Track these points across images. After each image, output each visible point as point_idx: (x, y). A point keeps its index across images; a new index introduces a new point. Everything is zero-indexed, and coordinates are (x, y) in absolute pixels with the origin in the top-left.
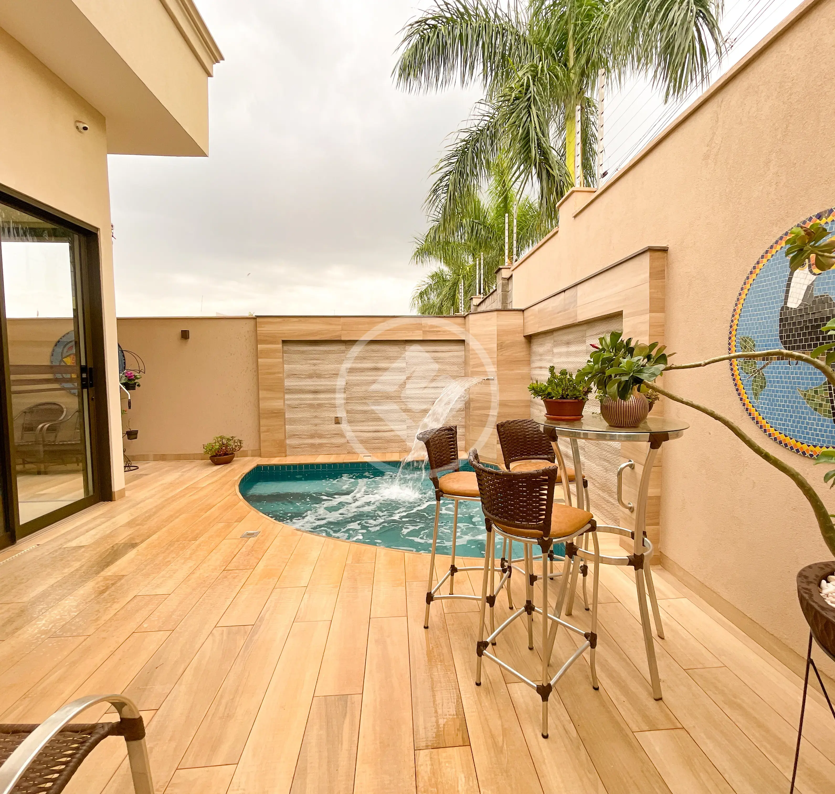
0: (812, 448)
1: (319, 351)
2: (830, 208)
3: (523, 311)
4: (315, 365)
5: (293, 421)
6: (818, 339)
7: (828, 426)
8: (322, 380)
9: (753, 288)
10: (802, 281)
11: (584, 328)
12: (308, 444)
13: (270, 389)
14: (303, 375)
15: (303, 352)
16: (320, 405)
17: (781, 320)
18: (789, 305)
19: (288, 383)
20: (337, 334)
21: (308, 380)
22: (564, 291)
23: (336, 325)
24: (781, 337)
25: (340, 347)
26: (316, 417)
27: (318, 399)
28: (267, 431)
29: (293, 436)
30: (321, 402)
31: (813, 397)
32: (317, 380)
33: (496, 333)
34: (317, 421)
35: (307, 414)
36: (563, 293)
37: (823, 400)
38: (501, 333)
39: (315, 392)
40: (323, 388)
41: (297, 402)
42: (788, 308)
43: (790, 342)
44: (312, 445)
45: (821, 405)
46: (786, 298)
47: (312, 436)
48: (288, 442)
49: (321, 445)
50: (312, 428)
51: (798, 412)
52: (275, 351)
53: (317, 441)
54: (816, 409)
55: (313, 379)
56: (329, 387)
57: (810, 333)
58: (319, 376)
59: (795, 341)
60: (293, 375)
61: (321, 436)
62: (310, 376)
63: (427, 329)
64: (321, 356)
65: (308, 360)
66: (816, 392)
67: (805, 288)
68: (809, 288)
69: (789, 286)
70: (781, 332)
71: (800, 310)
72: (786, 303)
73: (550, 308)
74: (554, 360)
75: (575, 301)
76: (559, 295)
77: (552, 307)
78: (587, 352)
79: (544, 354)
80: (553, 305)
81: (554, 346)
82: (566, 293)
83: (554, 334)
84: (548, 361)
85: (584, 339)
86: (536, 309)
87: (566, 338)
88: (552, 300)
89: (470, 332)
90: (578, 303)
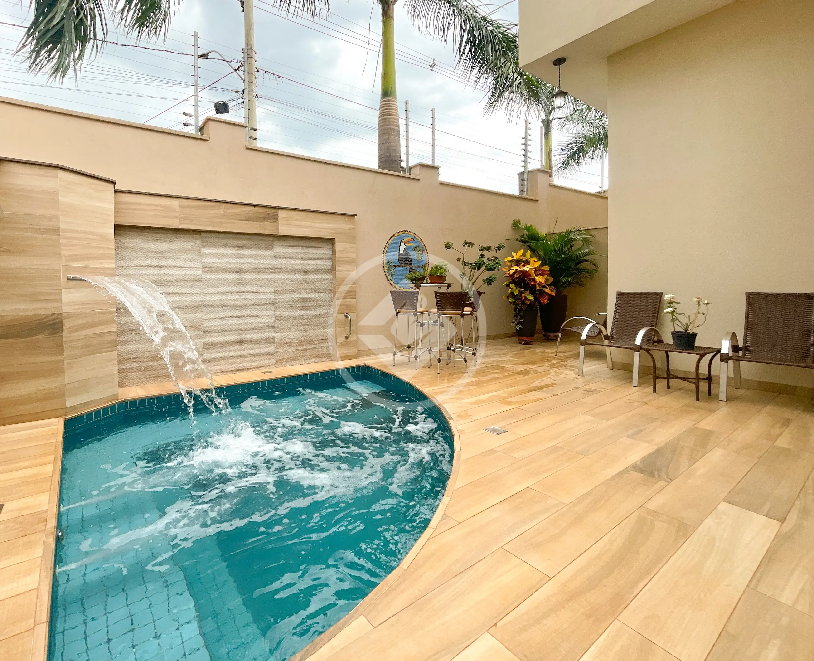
36: (253, 207)
42: (400, 253)
69: (400, 247)
72: (399, 251)
73: (221, 211)
74: (205, 260)
75: (275, 219)
76: (243, 206)
77: (225, 212)
78: (275, 257)
79: (168, 252)
80: (226, 211)
81: (204, 246)
82: (256, 208)
83: (203, 235)
84: (186, 260)
85: (269, 247)
86: (175, 203)
87: (235, 242)
88: (224, 205)
89: (61, 199)
90: (280, 221)
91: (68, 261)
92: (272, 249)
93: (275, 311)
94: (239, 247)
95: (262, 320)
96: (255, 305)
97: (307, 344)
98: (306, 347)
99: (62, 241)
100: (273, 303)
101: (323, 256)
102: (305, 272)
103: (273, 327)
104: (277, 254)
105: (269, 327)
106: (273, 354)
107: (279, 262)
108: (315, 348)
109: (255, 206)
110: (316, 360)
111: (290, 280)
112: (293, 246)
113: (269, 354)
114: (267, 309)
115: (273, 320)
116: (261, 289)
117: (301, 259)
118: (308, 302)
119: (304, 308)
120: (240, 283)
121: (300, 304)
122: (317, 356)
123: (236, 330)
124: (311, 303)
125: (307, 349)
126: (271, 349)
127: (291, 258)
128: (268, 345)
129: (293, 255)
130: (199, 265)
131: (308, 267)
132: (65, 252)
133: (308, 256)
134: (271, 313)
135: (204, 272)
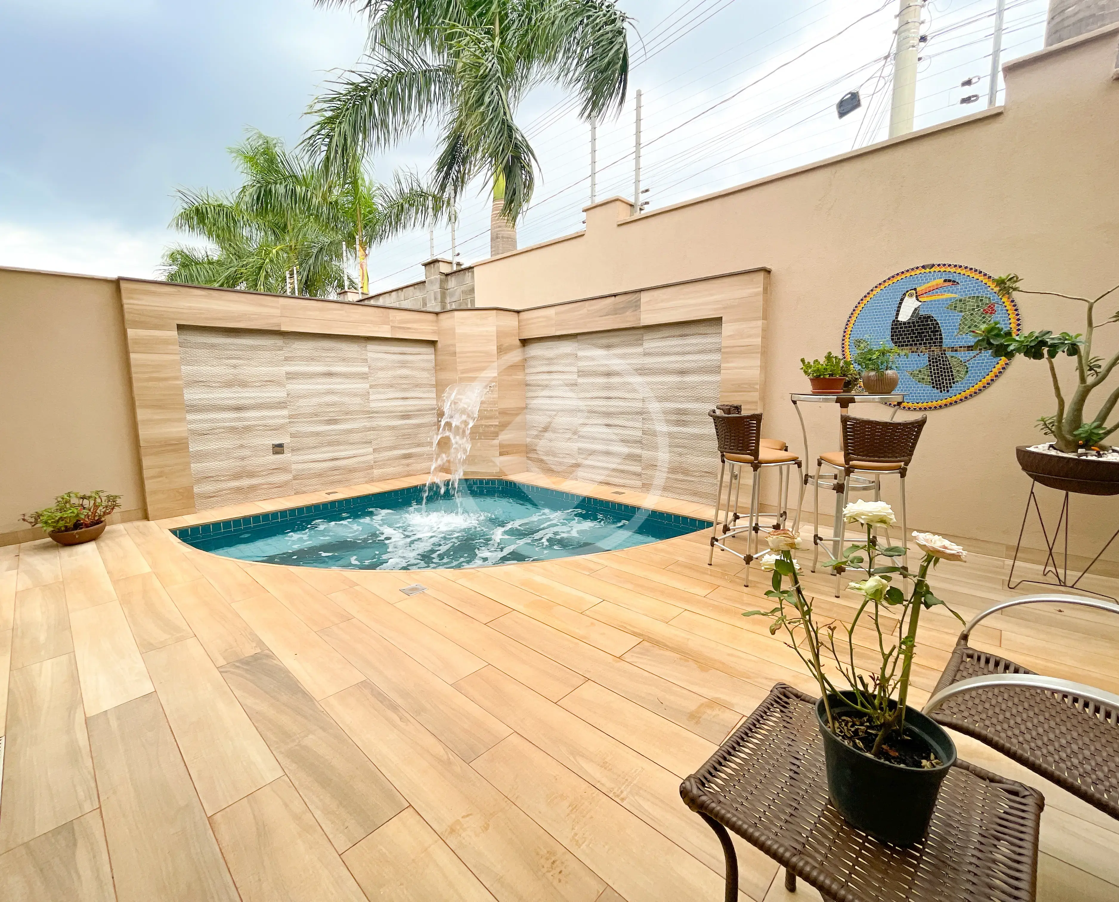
0: (916, 404)
1: (241, 345)
2: (932, 263)
3: (518, 312)
4: (235, 367)
5: (201, 456)
6: (922, 340)
7: (928, 390)
8: (249, 389)
9: (867, 307)
10: (911, 305)
11: (641, 331)
12: (230, 489)
13: (159, 406)
14: (215, 382)
15: (213, 346)
16: (247, 429)
17: (892, 329)
18: (899, 319)
19: (191, 395)
20: (275, 321)
21: (224, 390)
22: (615, 296)
23: (272, 307)
24: (892, 339)
25: (276, 341)
26: (242, 446)
27: (245, 419)
28: (160, 475)
29: (207, 478)
30: (249, 423)
31: (918, 374)
32: (240, 389)
33: (495, 334)
34: (246, 452)
35: (227, 444)
36: (613, 297)
37: (925, 375)
38: (500, 335)
39: (238, 409)
40: (252, 402)
41: (206, 426)
42: (898, 321)
43: (900, 342)
44: (239, 490)
45: (923, 379)
46: (897, 315)
47: (237, 476)
48: (196, 490)
49: (253, 488)
50: (238, 464)
51: (906, 384)
52: (166, 342)
53: (246, 482)
54: (919, 382)
55: (234, 389)
56: (259, 401)
57: (916, 337)
58: (243, 384)
59: (905, 342)
60: (195, 383)
61: (251, 475)
62: (229, 384)
63: (397, 325)
64: (244, 353)
65: (222, 358)
66: (920, 371)
67: (913, 309)
68: (916, 309)
69: (899, 307)
70: (892, 336)
71: (909, 323)
72: (897, 318)
73: (584, 311)
74: (581, 364)
75: (637, 306)
76: (604, 299)
77: (588, 310)
78: (646, 354)
79: (556, 358)
80: (589, 308)
81: (579, 349)
82: (617, 297)
83: (579, 337)
84: (566, 365)
85: (639, 342)
86: (552, 311)
87: (605, 341)
88: (587, 303)
89: (457, 331)
90: (642, 308)
91: (462, 373)
92: (642, 345)
93: (644, 423)
94: (608, 347)
95: (628, 432)
96: (622, 413)
97: (682, 473)
98: (680, 477)
99: (458, 360)
100: (641, 413)
101: (709, 347)
102: (682, 372)
103: (640, 442)
104: (647, 351)
105: (636, 442)
106: (639, 475)
107: (650, 361)
108: (692, 481)
109: (615, 295)
110: (696, 499)
111: (662, 383)
112: (668, 337)
113: (635, 474)
114: (632, 420)
115: (639, 433)
116: (627, 395)
117: (677, 354)
118: (686, 414)
119: (679, 423)
120: (608, 387)
121: (674, 417)
122: (695, 494)
123: (603, 440)
124: (688, 416)
125: (681, 481)
126: (638, 469)
127: (664, 354)
128: (633, 463)
129: (666, 350)
130: (575, 369)
131: (687, 365)
132: (460, 367)
133: (688, 349)
134: (639, 425)
135: (579, 376)
